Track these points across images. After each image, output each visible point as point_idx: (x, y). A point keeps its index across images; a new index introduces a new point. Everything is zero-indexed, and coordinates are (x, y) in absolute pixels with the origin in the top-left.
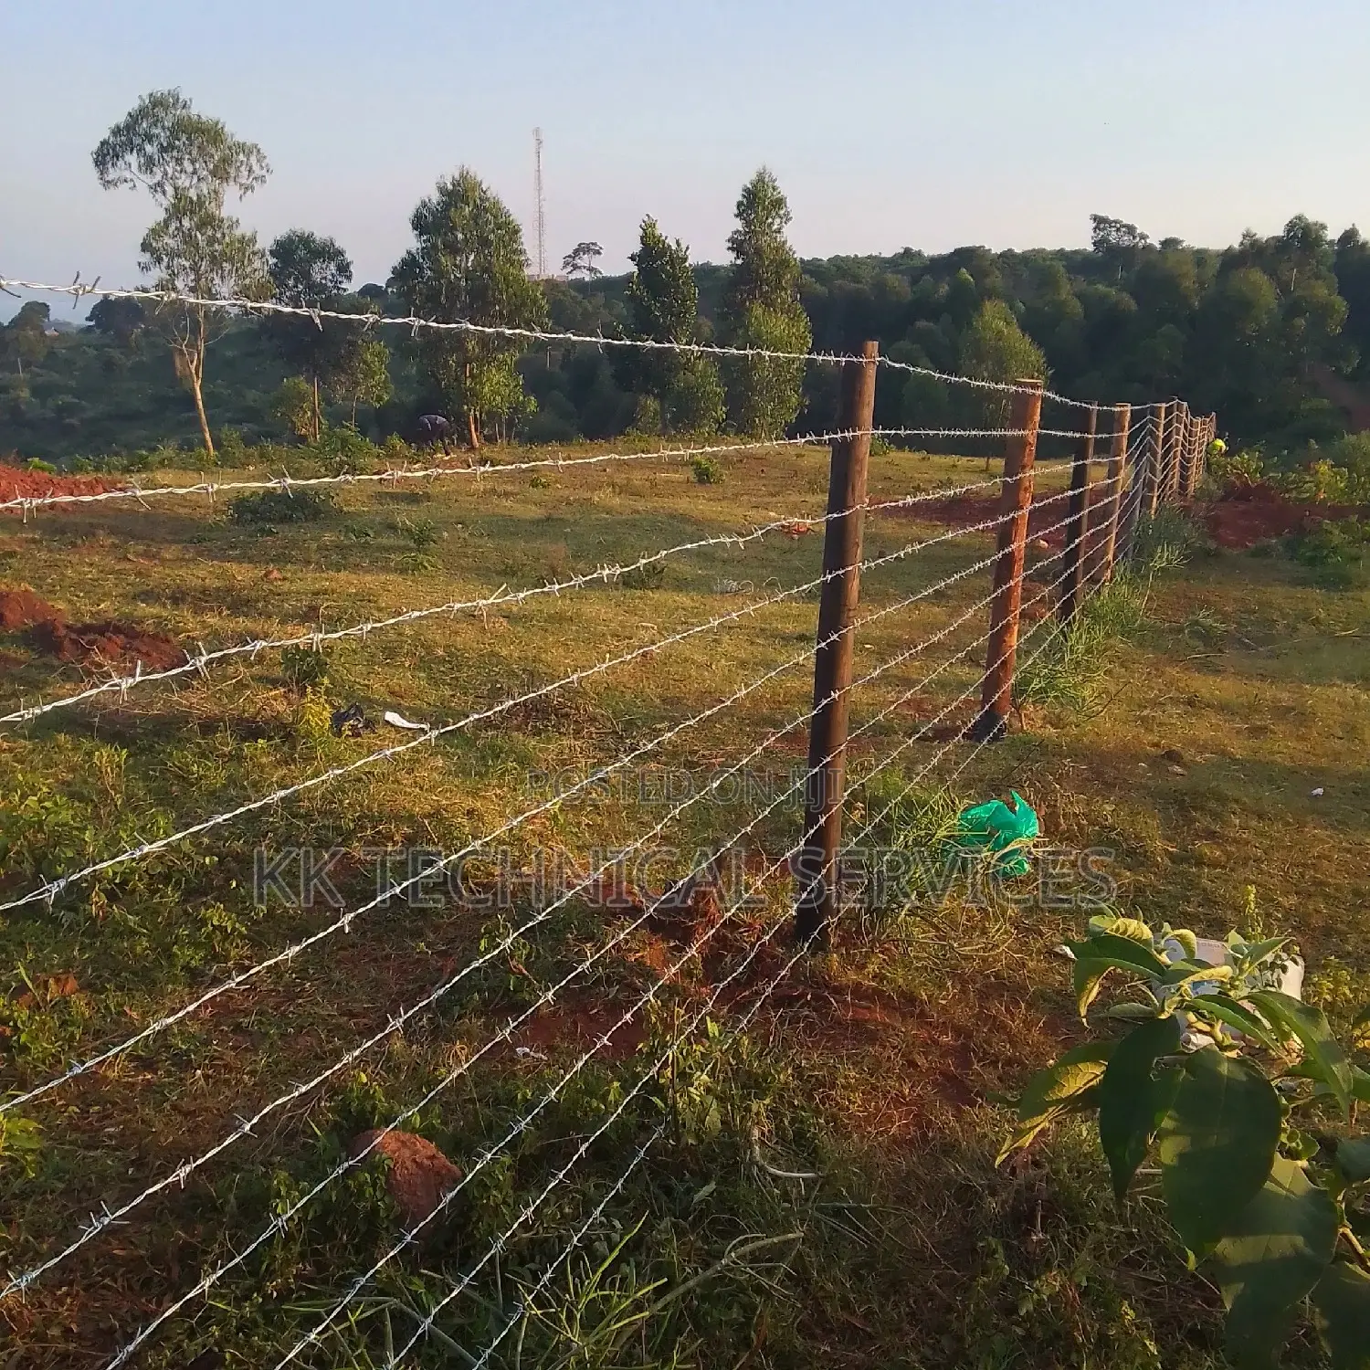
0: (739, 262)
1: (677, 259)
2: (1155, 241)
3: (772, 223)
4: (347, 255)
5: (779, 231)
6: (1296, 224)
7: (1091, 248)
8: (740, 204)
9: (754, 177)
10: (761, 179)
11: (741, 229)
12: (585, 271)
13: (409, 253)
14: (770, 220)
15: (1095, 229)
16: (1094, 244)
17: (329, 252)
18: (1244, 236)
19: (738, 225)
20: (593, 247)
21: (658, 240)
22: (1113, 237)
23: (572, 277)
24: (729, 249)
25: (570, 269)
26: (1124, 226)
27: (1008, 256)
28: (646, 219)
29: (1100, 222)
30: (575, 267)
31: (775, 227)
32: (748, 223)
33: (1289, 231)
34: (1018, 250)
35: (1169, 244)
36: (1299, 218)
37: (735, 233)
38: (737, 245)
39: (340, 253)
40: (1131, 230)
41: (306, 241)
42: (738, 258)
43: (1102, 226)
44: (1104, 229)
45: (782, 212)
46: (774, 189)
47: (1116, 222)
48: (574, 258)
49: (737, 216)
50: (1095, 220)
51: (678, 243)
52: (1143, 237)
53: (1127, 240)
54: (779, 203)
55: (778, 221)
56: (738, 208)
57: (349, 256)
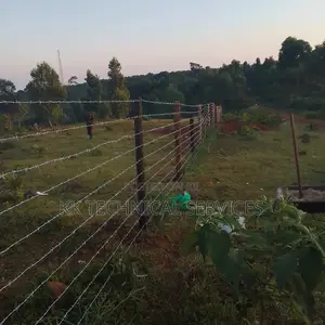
1: (97, 79)
2: (204, 67)
7: (190, 70)
10: (114, 59)
12: (74, 83)
13: (30, 82)
15: (191, 66)
17: (9, 84)
18: (223, 65)
20: (75, 77)
21: (91, 75)
22: (195, 67)
23: (71, 85)
24: (108, 75)
28: (88, 70)
32: (112, 69)
35: (207, 68)
36: (234, 60)
37: (109, 72)
40: (198, 65)
42: (110, 77)
46: (117, 61)
48: (71, 80)
51: (97, 75)
52: (201, 67)
53: (198, 68)
54: (119, 65)
55: (119, 69)
56: (109, 66)
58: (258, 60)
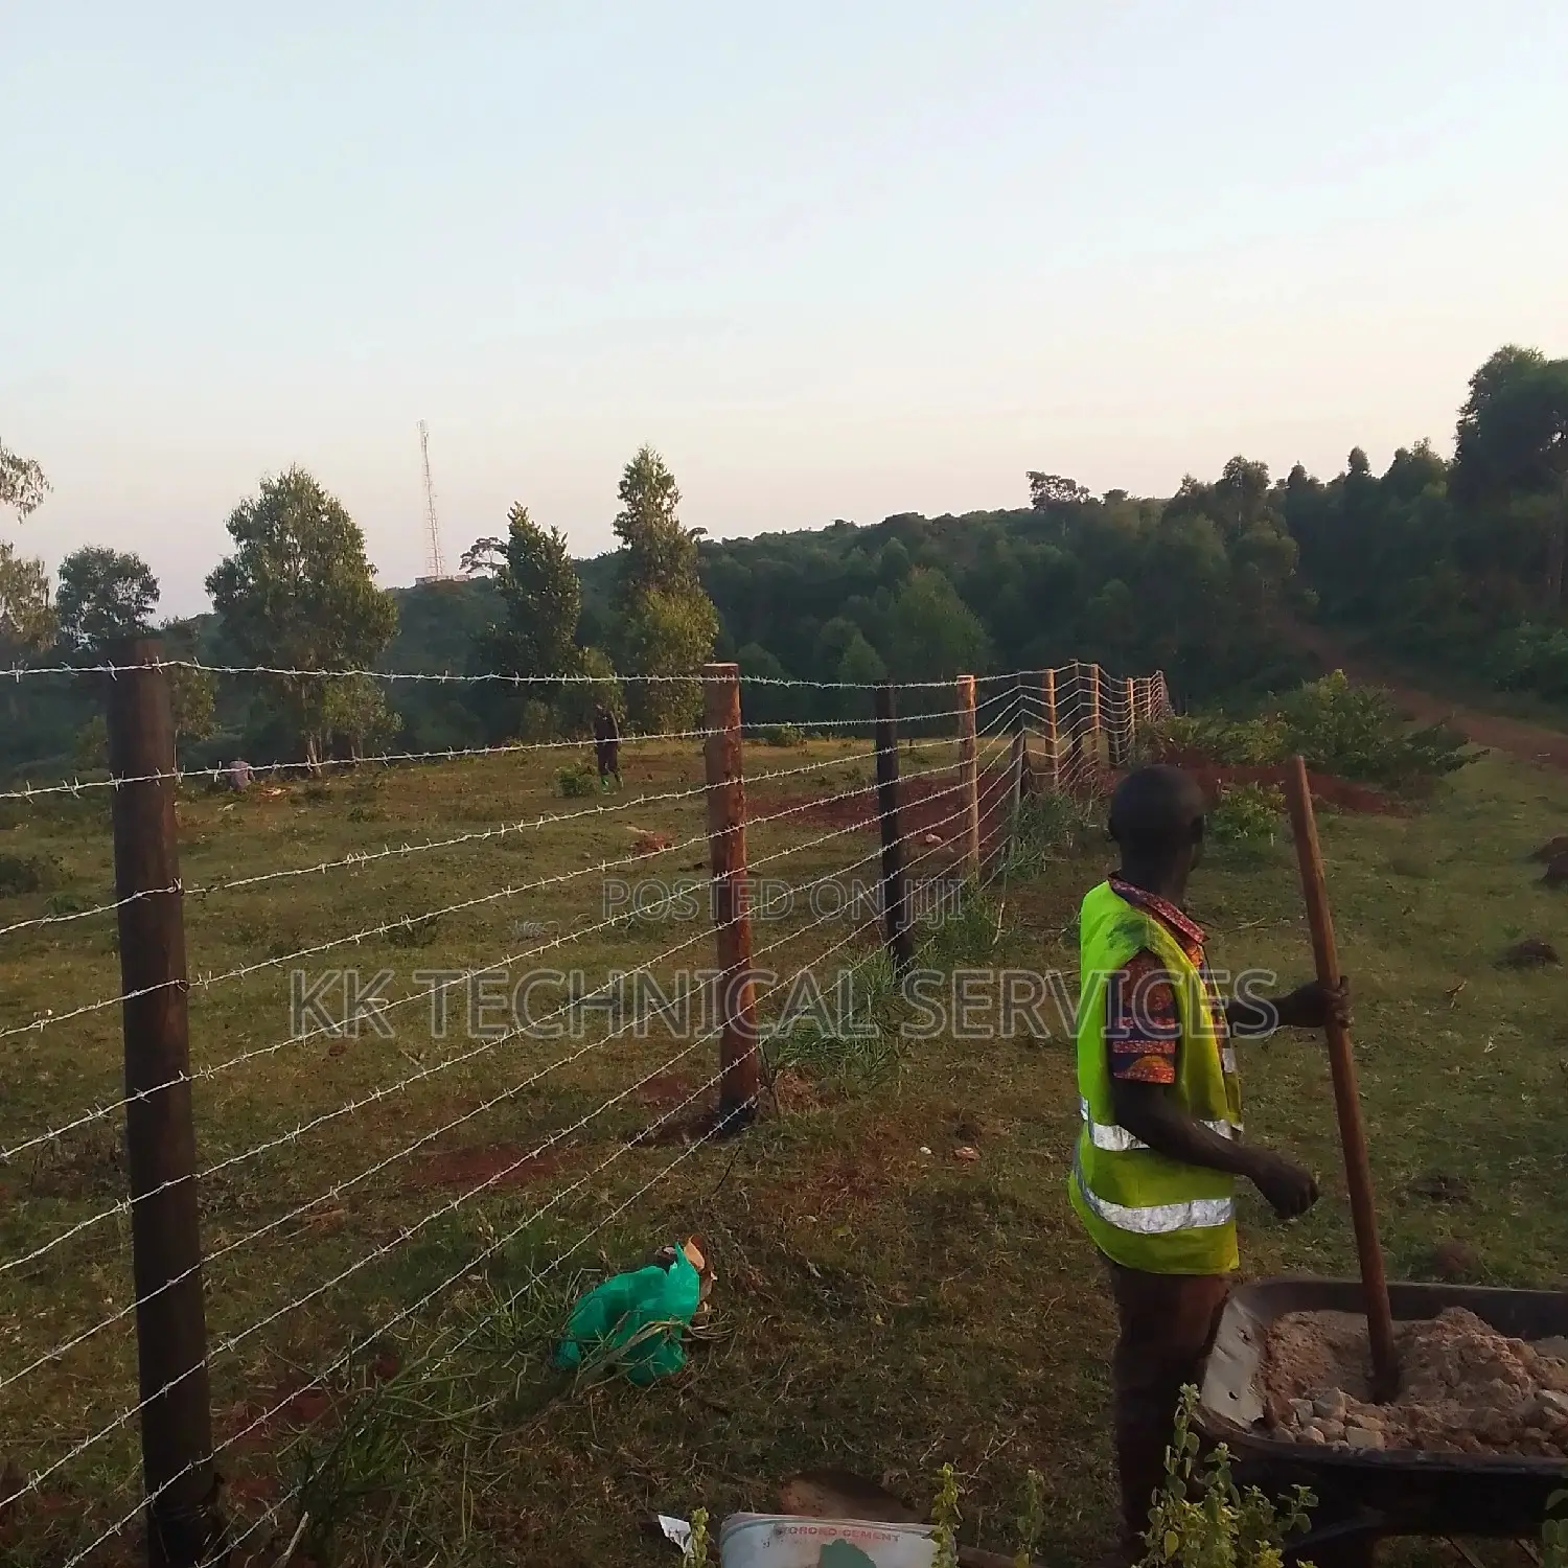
0: (629, 546)
1: (554, 549)
2: (1098, 494)
3: (661, 503)
4: (151, 573)
5: (669, 511)
6: (1234, 466)
7: (1032, 507)
8: (623, 484)
9: (636, 455)
10: (644, 456)
11: (627, 511)
12: (487, 569)
13: (227, 561)
14: (659, 500)
15: (1033, 486)
16: (1034, 502)
17: (131, 569)
18: (1185, 482)
19: (624, 507)
20: (493, 542)
21: (531, 529)
22: (1054, 493)
23: (473, 576)
24: (615, 533)
25: (469, 567)
26: (1062, 481)
27: (945, 521)
28: (515, 507)
29: (1037, 479)
30: (476, 565)
31: (664, 508)
32: (635, 504)
33: (1229, 473)
34: (956, 514)
35: (1115, 496)
36: (1238, 459)
37: (621, 516)
38: (624, 528)
39: (145, 569)
40: (1070, 484)
41: (104, 557)
42: (626, 543)
43: (1039, 483)
44: (1043, 485)
45: (669, 491)
46: (660, 466)
47: (1054, 477)
48: (473, 556)
49: (621, 497)
50: (1031, 478)
51: (553, 530)
52: (1084, 491)
53: (1066, 496)
54: (668, 481)
55: (667, 501)
56: (622, 489)
57: (154, 573)
58: (1357, 459)
